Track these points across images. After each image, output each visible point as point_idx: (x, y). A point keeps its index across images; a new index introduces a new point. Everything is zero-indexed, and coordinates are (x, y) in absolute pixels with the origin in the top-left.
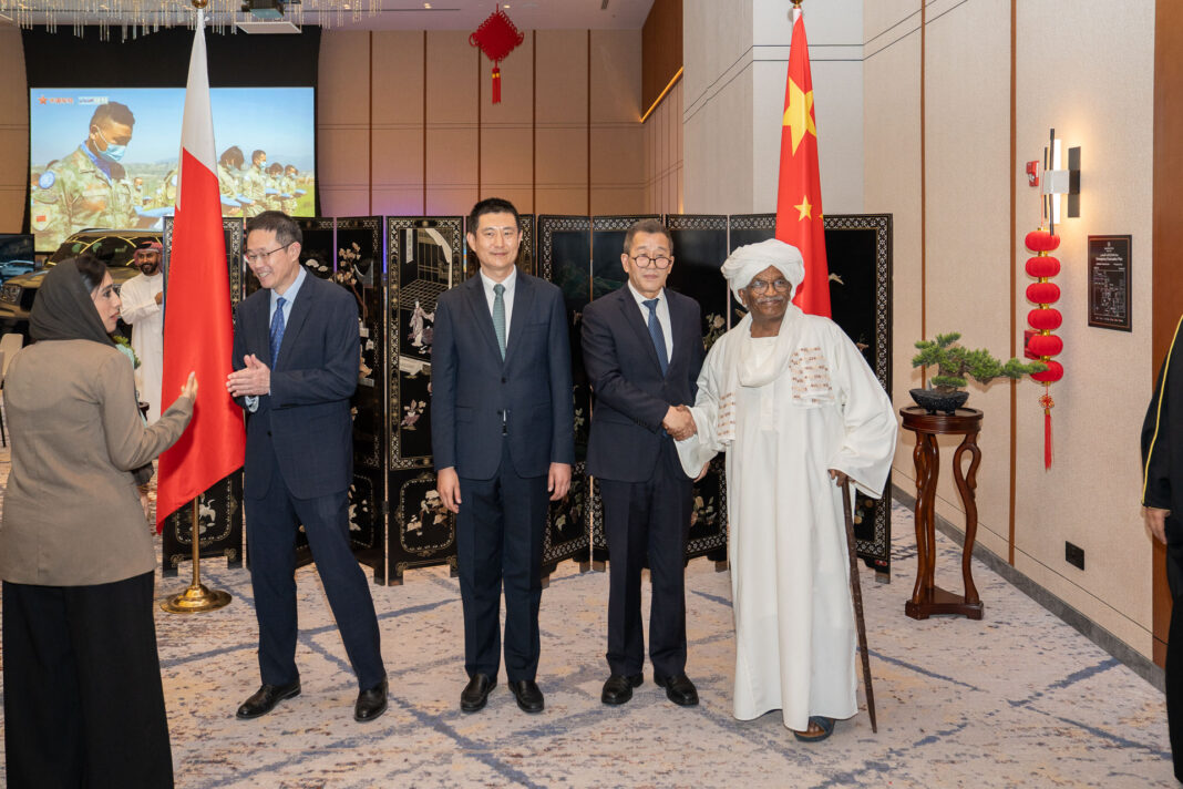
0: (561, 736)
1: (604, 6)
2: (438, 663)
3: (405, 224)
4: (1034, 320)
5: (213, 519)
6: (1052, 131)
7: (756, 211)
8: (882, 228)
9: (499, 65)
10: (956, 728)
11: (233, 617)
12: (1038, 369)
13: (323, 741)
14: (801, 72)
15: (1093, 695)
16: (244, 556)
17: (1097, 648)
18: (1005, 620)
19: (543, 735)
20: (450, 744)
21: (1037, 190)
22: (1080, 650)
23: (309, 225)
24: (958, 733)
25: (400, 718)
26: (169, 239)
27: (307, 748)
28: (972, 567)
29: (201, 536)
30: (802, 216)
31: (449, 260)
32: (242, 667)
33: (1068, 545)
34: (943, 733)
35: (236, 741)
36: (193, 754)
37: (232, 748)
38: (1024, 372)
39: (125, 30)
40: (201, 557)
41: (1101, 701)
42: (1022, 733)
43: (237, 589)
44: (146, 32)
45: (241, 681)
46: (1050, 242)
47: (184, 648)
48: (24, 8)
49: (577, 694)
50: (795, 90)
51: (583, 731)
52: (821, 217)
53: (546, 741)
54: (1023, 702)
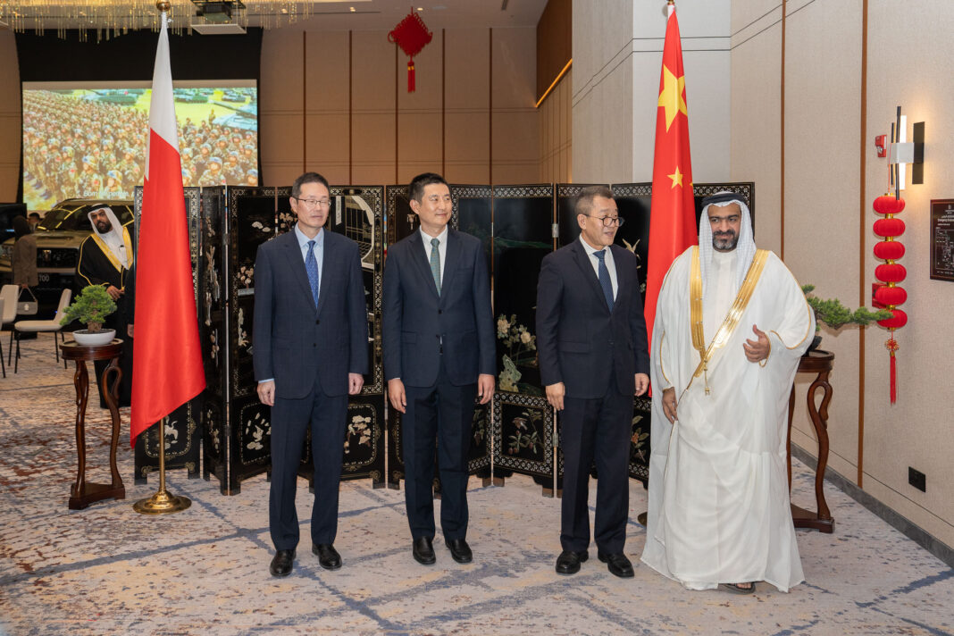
0: (467, 621)
1: (504, 7)
2: (363, 559)
3: (335, 192)
4: (880, 273)
5: (176, 438)
6: (899, 109)
7: (635, 181)
8: (746, 194)
9: (414, 60)
10: (809, 624)
11: (193, 518)
12: (884, 316)
13: (267, 620)
14: (673, 59)
15: (933, 600)
16: (202, 468)
17: (938, 561)
18: (854, 534)
19: (451, 619)
20: (373, 624)
21: (885, 161)
22: (921, 561)
23: (254, 193)
24: (810, 628)
25: (331, 602)
26: (138, 205)
27: (254, 625)
28: (824, 489)
29: (166, 451)
30: (675, 184)
31: (372, 222)
32: (201, 558)
33: (911, 470)
34: (797, 628)
35: (197, 618)
36: (161, 628)
37: (193, 623)
38: (872, 319)
39: (99, 33)
40: (166, 469)
41: (940, 605)
42: (868, 630)
43: (195, 496)
44: (117, 34)
45: (199, 570)
46: (897, 205)
47: (153, 542)
48: (17, 15)
49: (479, 587)
50: (669, 75)
51: (486, 616)
52: (691, 184)
53: (453, 624)
54: (869, 604)
